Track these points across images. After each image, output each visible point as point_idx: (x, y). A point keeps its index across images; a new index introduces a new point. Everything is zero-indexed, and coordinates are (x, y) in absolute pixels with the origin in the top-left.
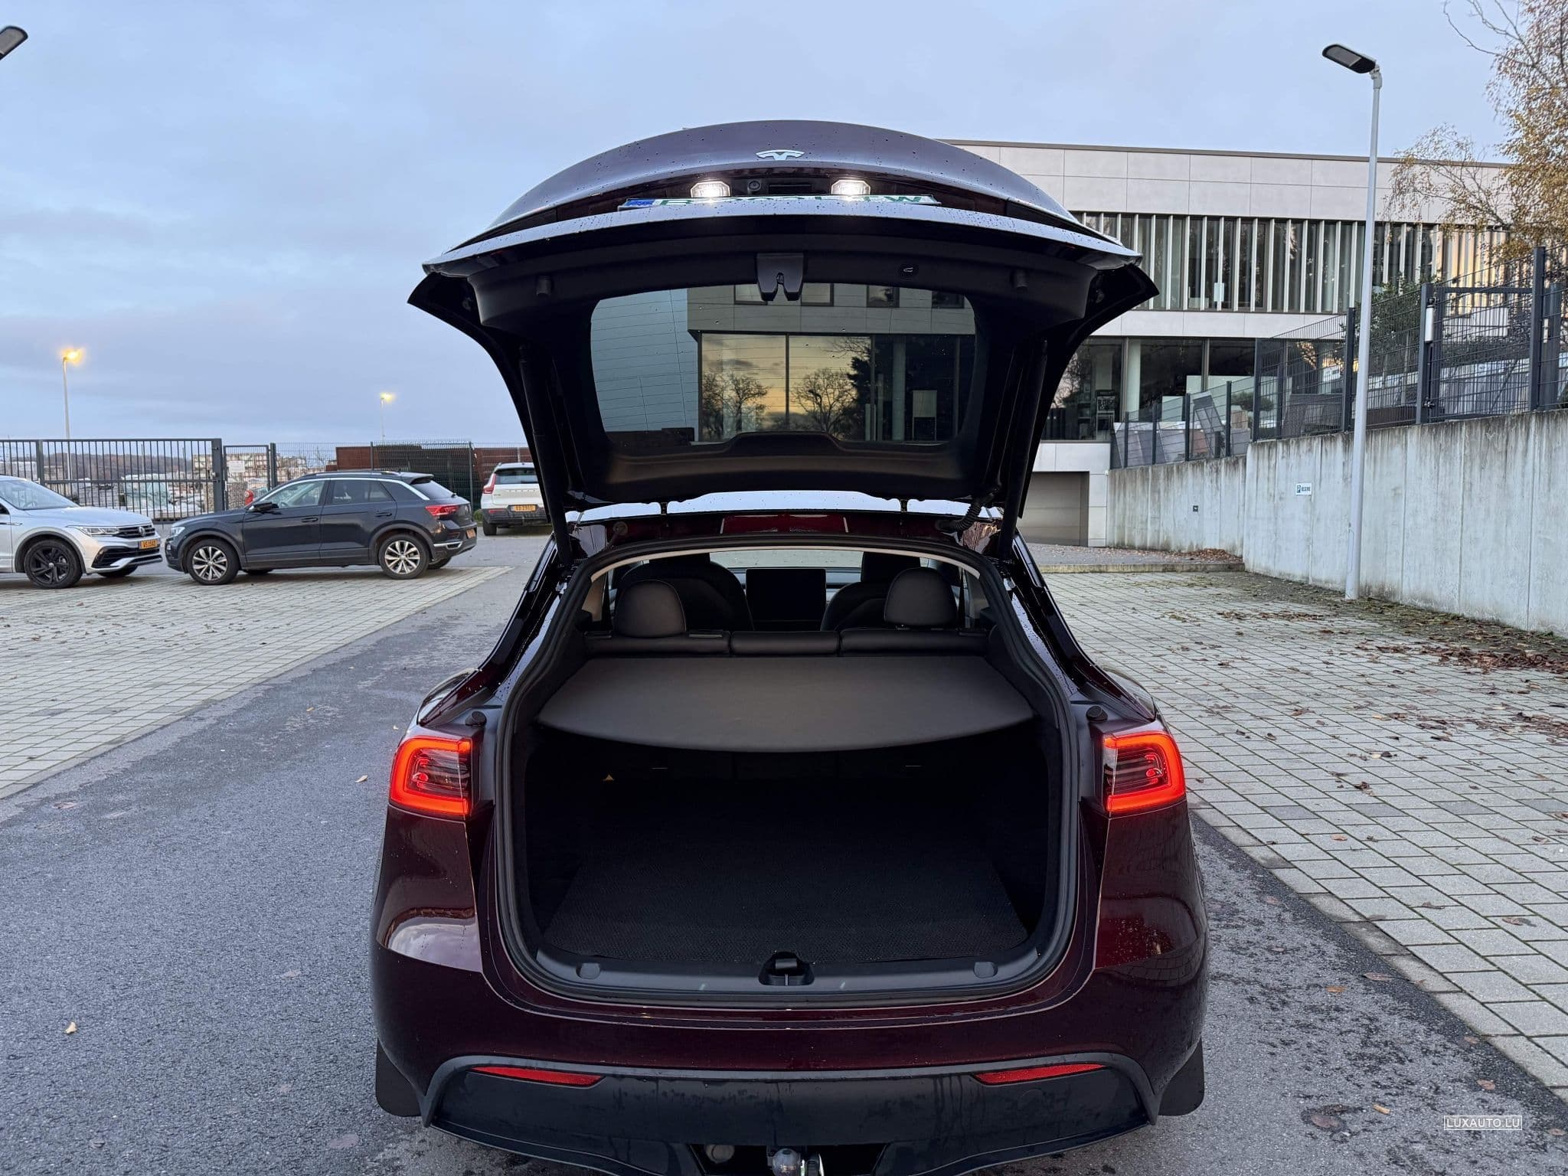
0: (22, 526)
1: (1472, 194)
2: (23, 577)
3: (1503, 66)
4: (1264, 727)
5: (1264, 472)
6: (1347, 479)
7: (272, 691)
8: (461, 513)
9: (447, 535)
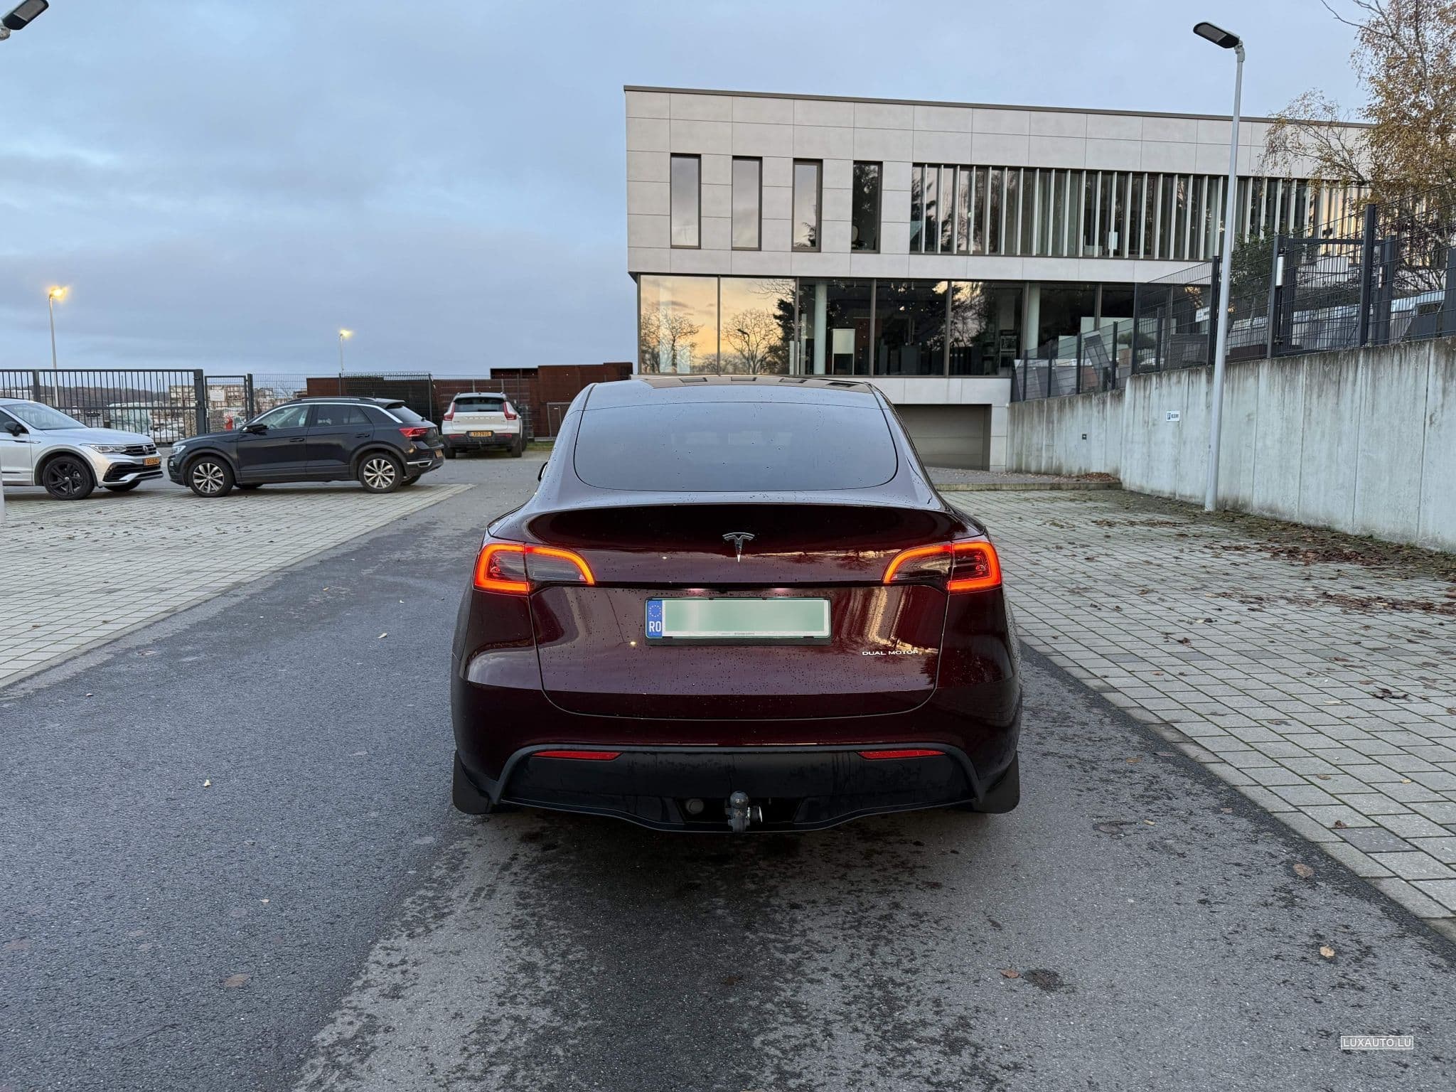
0: (40, 444)
1: (1337, 153)
2: (42, 490)
3: (1366, 36)
4: (1114, 602)
5: (1140, 402)
6: (1208, 406)
7: (289, 577)
8: (431, 435)
9: (419, 454)
